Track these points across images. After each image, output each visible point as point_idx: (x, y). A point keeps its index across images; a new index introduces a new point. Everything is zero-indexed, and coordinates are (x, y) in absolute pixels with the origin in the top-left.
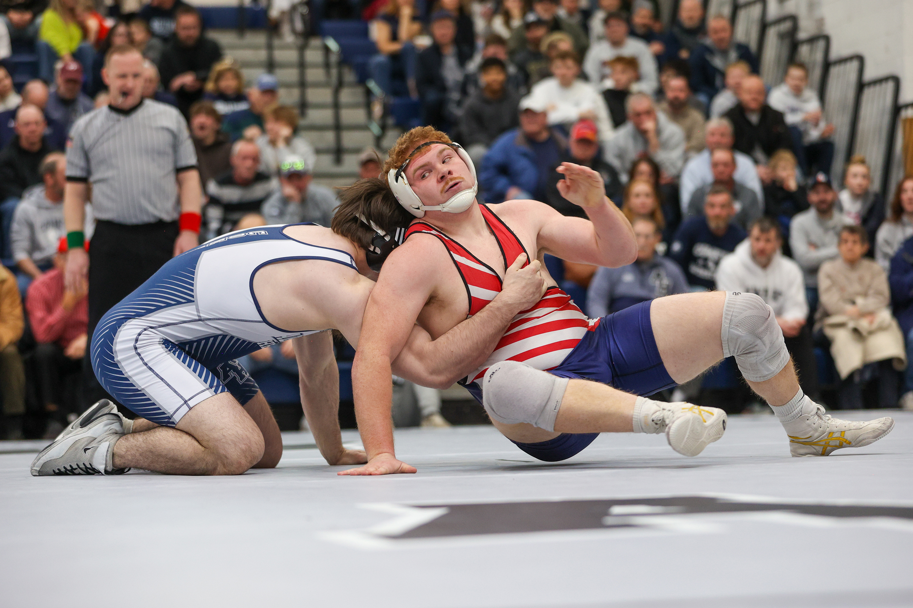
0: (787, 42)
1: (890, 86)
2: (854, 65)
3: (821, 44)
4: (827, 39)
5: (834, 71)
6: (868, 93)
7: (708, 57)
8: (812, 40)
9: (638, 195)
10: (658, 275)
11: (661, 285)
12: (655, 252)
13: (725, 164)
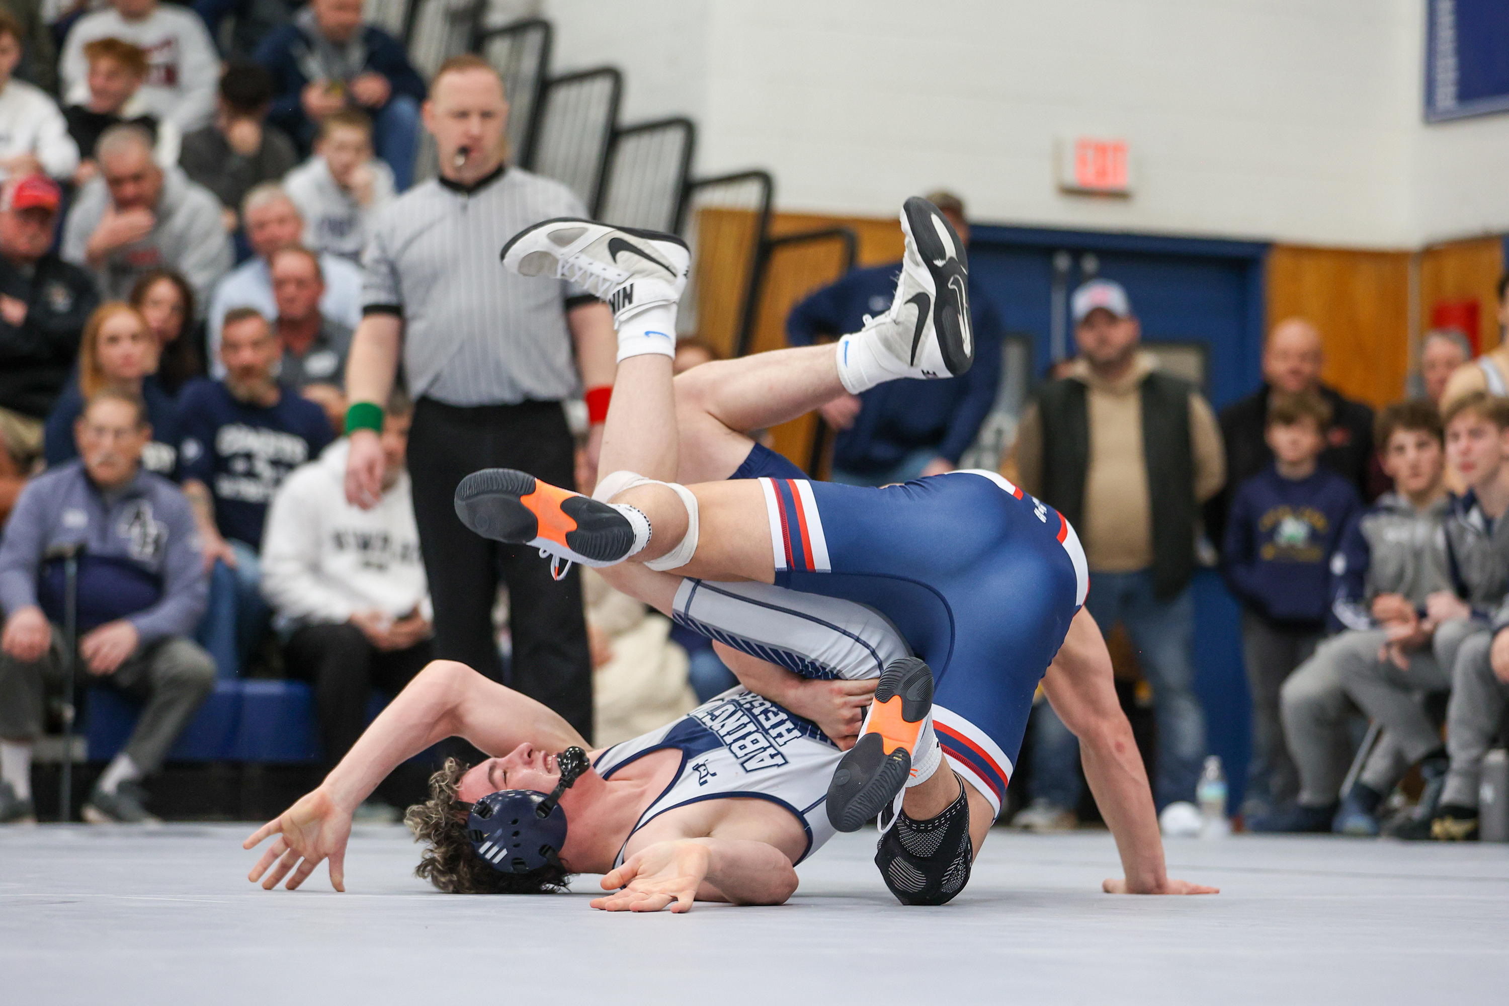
0: (464, 29)
1: (674, 139)
2: (601, 88)
3: (534, 39)
4: (545, 28)
5: (561, 97)
6: (629, 149)
7: (297, 50)
8: (517, 29)
9: (114, 339)
10: (138, 516)
11: (145, 535)
12: (138, 463)
13: (300, 282)
